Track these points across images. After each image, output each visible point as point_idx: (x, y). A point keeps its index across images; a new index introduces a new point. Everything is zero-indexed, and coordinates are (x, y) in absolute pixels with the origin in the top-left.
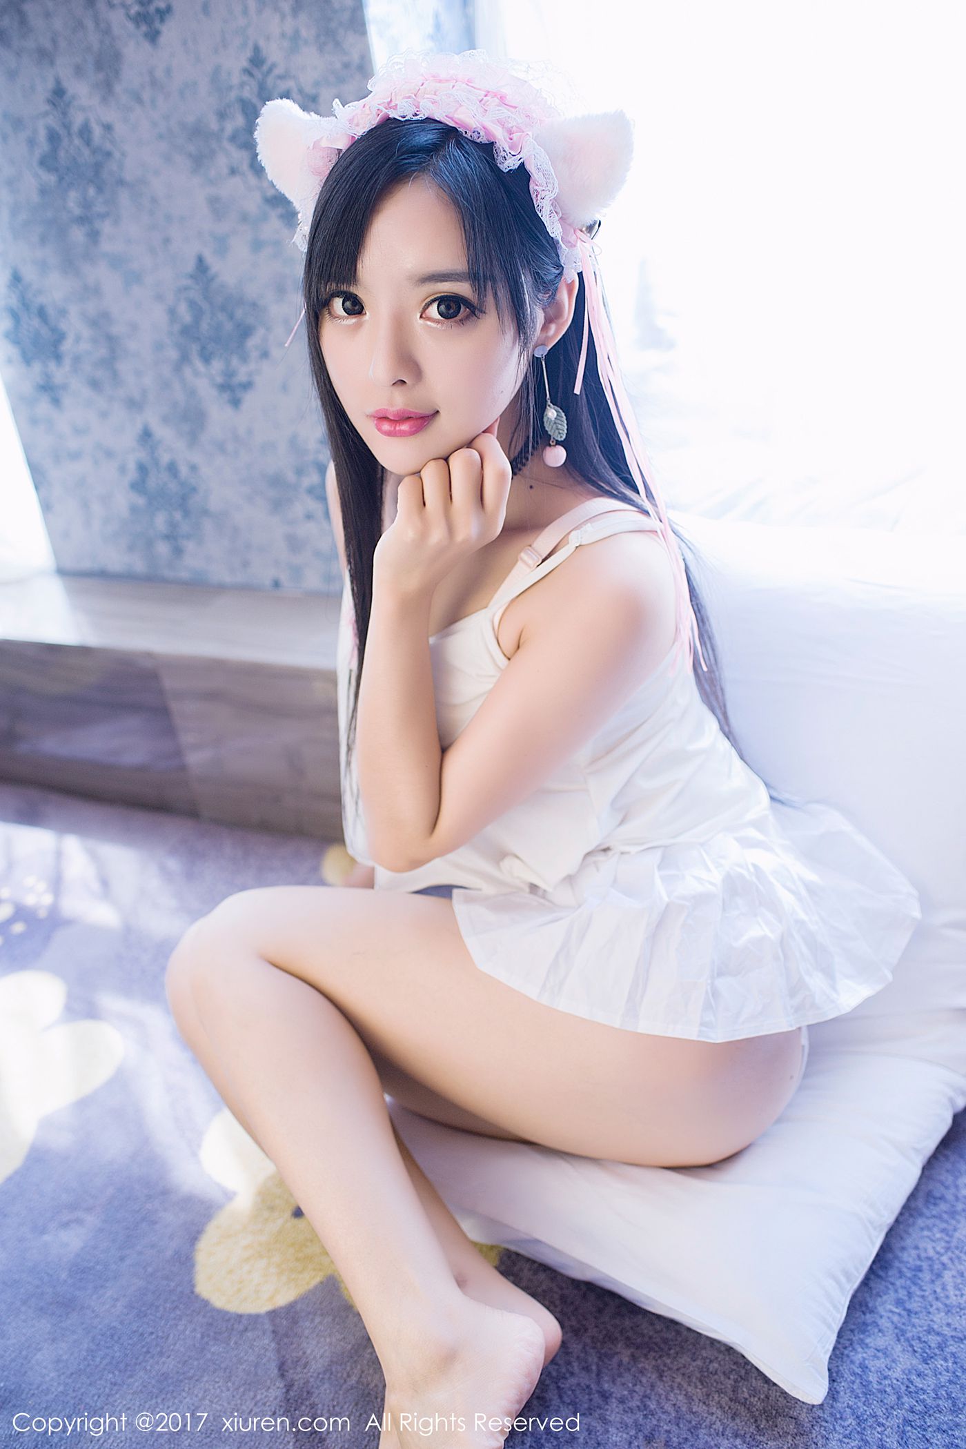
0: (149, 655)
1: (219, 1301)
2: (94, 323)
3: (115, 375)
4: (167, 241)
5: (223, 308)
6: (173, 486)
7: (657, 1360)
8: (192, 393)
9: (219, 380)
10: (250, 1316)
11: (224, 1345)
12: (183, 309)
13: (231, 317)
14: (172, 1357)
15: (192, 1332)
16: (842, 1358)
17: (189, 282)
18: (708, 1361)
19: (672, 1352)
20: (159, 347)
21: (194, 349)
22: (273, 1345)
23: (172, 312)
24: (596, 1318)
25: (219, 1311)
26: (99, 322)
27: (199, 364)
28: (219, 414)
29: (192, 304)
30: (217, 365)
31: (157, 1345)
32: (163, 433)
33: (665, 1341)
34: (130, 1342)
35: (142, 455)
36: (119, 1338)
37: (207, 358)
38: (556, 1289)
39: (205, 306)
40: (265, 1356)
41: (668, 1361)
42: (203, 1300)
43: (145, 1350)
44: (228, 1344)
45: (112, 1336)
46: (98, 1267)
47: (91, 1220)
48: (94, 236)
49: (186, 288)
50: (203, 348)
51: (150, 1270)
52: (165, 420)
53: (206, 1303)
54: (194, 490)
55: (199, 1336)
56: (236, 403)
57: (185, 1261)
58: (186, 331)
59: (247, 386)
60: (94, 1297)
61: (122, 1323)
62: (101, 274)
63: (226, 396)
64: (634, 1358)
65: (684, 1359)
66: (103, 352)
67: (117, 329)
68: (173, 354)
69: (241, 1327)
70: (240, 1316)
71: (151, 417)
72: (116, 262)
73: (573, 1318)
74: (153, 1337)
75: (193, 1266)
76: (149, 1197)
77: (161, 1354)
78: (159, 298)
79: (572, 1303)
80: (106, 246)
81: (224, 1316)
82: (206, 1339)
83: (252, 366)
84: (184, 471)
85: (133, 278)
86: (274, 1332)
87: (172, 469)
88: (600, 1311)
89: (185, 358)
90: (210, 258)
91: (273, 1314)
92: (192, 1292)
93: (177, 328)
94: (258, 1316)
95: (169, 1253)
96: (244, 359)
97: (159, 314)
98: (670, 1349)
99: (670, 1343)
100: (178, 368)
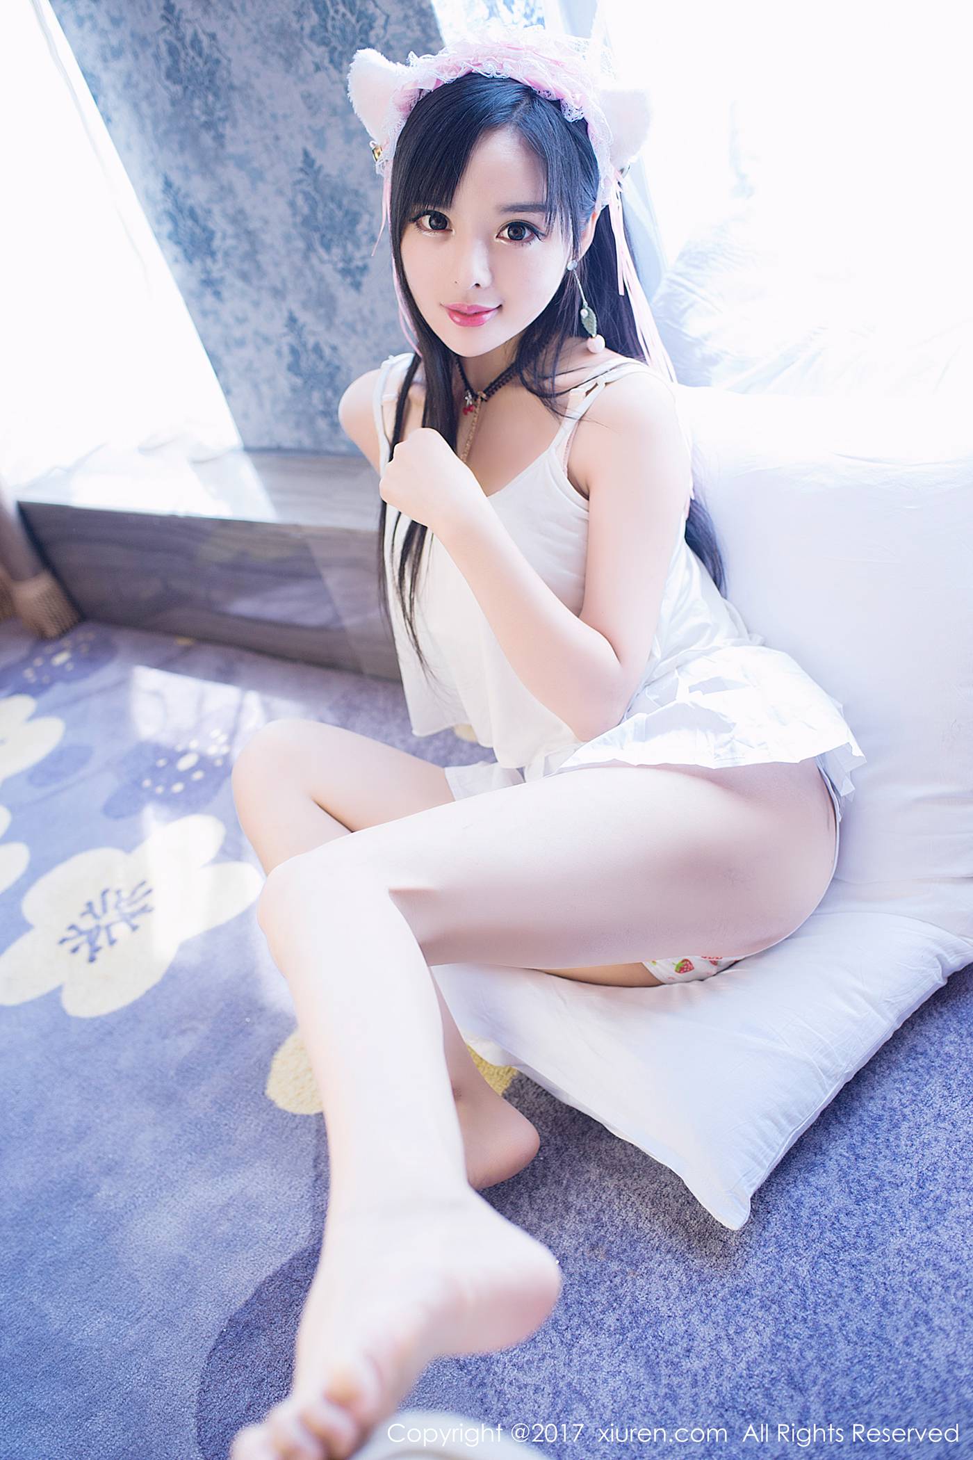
0: (297, 527)
1: (281, 1103)
2: (234, 221)
3: (258, 267)
4: (277, 138)
5: (332, 199)
6: (321, 366)
7: (619, 1180)
8: (321, 279)
9: (341, 265)
10: (302, 1116)
11: (277, 1139)
12: (300, 200)
13: (340, 206)
14: (237, 1145)
15: (255, 1126)
16: (782, 1193)
17: (301, 176)
18: (664, 1185)
19: (635, 1174)
20: (287, 238)
21: (316, 236)
22: (314, 1141)
23: (292, 204)
24: (578, 1139)
25: (279, 1110)
26: (238, 217)
27: (321, 251)
28: (345, 297)
29: (307, 196)
30: (337, 252)
31: (228, 1134)
32: (304, 317)
33: (632, 1164)
34: (209, 1130)
35: (290, 339)
36: (202, 1127)
37: (327, 247)
38: (551, 1112)
39: (317, 197)
40: (306, 1149)
41: (629, 1182)
42: (270, 1100)
43: (218, 1137)
44: (281, 1138)
45: (197, 1124)
46: (199, 1069)
47: (203, 1028)
48: (219, 138)
49: (300, 182)
50: (323, 236)
51: (236, 1072)
52: (305, 305)
53: (271, 1103)
54: (338, 368)
55: (260, 1129)
56: (357, 286)
57: (264, 1069)
58: (306, 221)
59: (364, 269)
60: (190, 1092)
61: (205, 1115)
62: (231, 174)
63: (349, 280)
64: (601, 1177)
65: (645, 1181)
66: (245, 247)
67: (254, 225)
68: (300, 244)
69: (294, 1125)
70: (295, 1116)
71: (293, 303)
72: (242, 162)
73: (558, 1138)
74: (227, 1127)
75: (269, 1071)
76: (249, 1013)
77: (229, 1141)
78: (280, 192)
79: (561, 1125)
80: (231, 149)
81: (282, 1113)
82: (265, 1132)
83: (364, 251)
84: (327, 352)
85: (257, 176)
86: (317, 1130)
87: (317, 349)
88: (584, 1134)
89: (310, 248)
90: (314, 153)
91: (320, 1116)
92: (263, 1094)
93: (299, 219)
94: (308, 1116)
95: (254, 1059)
96: (357, 246)
97: (282, 208)
98: (634, 1172)
99: (636, 1166)
100: (306, 258)
